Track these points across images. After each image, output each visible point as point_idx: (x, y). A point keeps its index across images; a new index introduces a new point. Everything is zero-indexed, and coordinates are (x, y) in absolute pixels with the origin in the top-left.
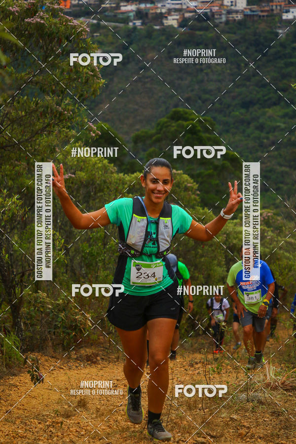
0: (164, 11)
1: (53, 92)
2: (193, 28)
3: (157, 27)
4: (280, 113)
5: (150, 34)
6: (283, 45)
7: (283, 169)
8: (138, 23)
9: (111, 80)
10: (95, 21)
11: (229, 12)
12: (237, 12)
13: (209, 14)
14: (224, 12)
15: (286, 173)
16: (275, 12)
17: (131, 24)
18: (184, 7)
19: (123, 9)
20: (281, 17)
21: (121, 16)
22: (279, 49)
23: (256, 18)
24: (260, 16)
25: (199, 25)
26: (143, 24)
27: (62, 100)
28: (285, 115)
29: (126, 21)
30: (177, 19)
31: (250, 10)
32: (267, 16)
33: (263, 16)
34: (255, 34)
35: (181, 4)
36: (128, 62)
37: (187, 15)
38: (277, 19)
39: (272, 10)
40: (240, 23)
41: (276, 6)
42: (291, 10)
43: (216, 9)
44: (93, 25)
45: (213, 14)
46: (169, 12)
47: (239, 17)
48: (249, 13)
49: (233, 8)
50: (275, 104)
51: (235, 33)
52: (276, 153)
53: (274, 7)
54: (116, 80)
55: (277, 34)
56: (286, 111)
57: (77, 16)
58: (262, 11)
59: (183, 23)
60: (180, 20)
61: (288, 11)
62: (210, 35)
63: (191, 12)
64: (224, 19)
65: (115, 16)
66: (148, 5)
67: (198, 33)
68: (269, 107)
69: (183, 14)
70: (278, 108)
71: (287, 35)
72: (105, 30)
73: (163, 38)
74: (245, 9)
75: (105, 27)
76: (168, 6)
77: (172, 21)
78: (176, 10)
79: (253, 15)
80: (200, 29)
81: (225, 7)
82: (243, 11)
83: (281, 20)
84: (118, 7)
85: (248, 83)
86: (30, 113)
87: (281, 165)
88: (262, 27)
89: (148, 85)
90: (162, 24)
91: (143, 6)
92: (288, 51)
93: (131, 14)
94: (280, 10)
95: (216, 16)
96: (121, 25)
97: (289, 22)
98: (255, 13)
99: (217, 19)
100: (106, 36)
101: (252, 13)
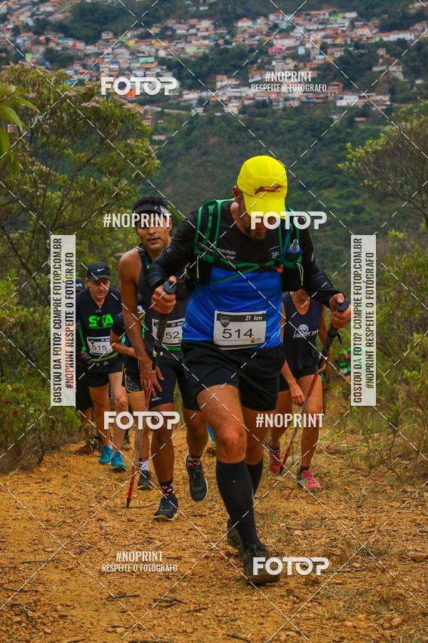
0: (224, 99)
1: (111, 173)
2: (252, 115)
3: (218, 114)
4: (336, 195)
5: (211, 121)
6: (337, 130)
7: (339, 247)
8: (200, 110)
9: (175, 164)
10: (159, 109)
11: (286, 99)
12: (294, 99)
13: (267, 101)
14: (281, 99)
15: (342, 251)
16: (330, 99)
17: (193, 111)
18: (244, 95)
19: (186, 97)
20: (335, 103)
21: (183, 104)
22: (334, 134)
23: (312, 105)
24: (315, 103)
25: (257, 111)
26: (204, 111)
27: (119, 181)
28: (341, 197)
29: (189, 108)
30: (237, 107)
31: (307, 97)
32: (323, 103)
33: (319, 103)
34: (311, 120)
35: (241, 92)
36: (191, 148)
37: (247, 102)
38: (331, 105)
39: (327, 97)
40: (296, 109)
41: (331, 93)
42: (345, 97)
43: (273, 96)
44: (157, 112)
45: (271, 102)
46: (230, 99)
47: (296, 104)
48: (305, 100)
49: (290, 95)
50: (331, 186)
51: (292, 119)
52: (332, 233)
53: (329, 95)
54: (180, 164)
55: (332, 121)
56: (341, 192)
57: (142, 104)
58: (318, 98)
59: (243, 110)
60: (240, 107)
61: (341, 98)
62: (269, 121)
63: (250, 99)
64: (281, 106)
65: (178, 104)
66: (211, 93)
67: (257, 119)
68: (325, 188)
69: (243, 102)
70: (333, 190)
71: (342, 121)
72: (168, 118)
73: (224, 124)
74: (302, 96)
75: (168, 114)
76: (229, 94)
77: (232, 108)
78: (236, 98)
79: (309, 102)
80: (260, 115)
81: (283, 95)
82: (299, 99)
83: (336, 107)
84: (181, 95)
85: (305, 166)
86: (88, 194)
87: (336, 244)
88: (318, 113)
89: (210, 169)
90: (223, 111)
91: (204, 94)
92: (343, 135)
93: (194, 102)
94: (335, 97)
95: (274, 103)
96: (184, 112)
97: (343, 108)
98: (311, 100)
99: (275, 106)
100: (170, 123)
101: (308, 100)
